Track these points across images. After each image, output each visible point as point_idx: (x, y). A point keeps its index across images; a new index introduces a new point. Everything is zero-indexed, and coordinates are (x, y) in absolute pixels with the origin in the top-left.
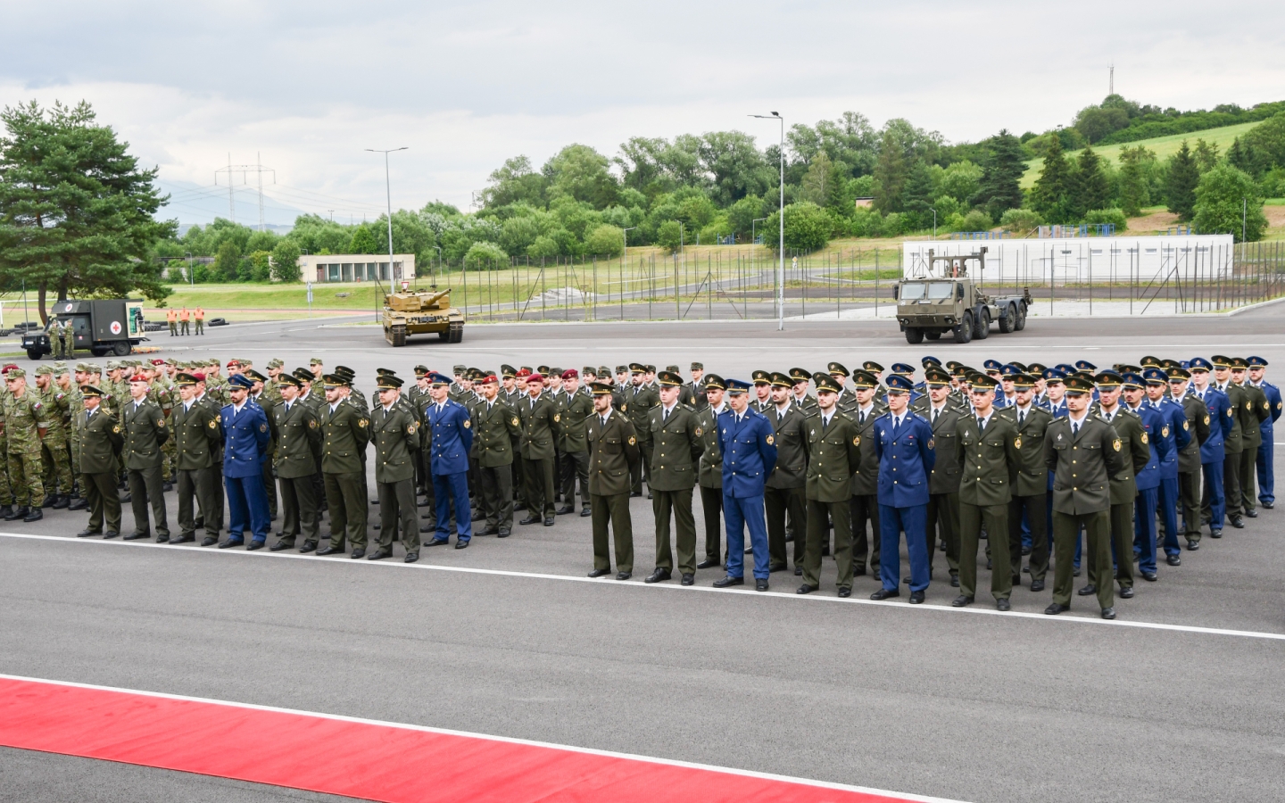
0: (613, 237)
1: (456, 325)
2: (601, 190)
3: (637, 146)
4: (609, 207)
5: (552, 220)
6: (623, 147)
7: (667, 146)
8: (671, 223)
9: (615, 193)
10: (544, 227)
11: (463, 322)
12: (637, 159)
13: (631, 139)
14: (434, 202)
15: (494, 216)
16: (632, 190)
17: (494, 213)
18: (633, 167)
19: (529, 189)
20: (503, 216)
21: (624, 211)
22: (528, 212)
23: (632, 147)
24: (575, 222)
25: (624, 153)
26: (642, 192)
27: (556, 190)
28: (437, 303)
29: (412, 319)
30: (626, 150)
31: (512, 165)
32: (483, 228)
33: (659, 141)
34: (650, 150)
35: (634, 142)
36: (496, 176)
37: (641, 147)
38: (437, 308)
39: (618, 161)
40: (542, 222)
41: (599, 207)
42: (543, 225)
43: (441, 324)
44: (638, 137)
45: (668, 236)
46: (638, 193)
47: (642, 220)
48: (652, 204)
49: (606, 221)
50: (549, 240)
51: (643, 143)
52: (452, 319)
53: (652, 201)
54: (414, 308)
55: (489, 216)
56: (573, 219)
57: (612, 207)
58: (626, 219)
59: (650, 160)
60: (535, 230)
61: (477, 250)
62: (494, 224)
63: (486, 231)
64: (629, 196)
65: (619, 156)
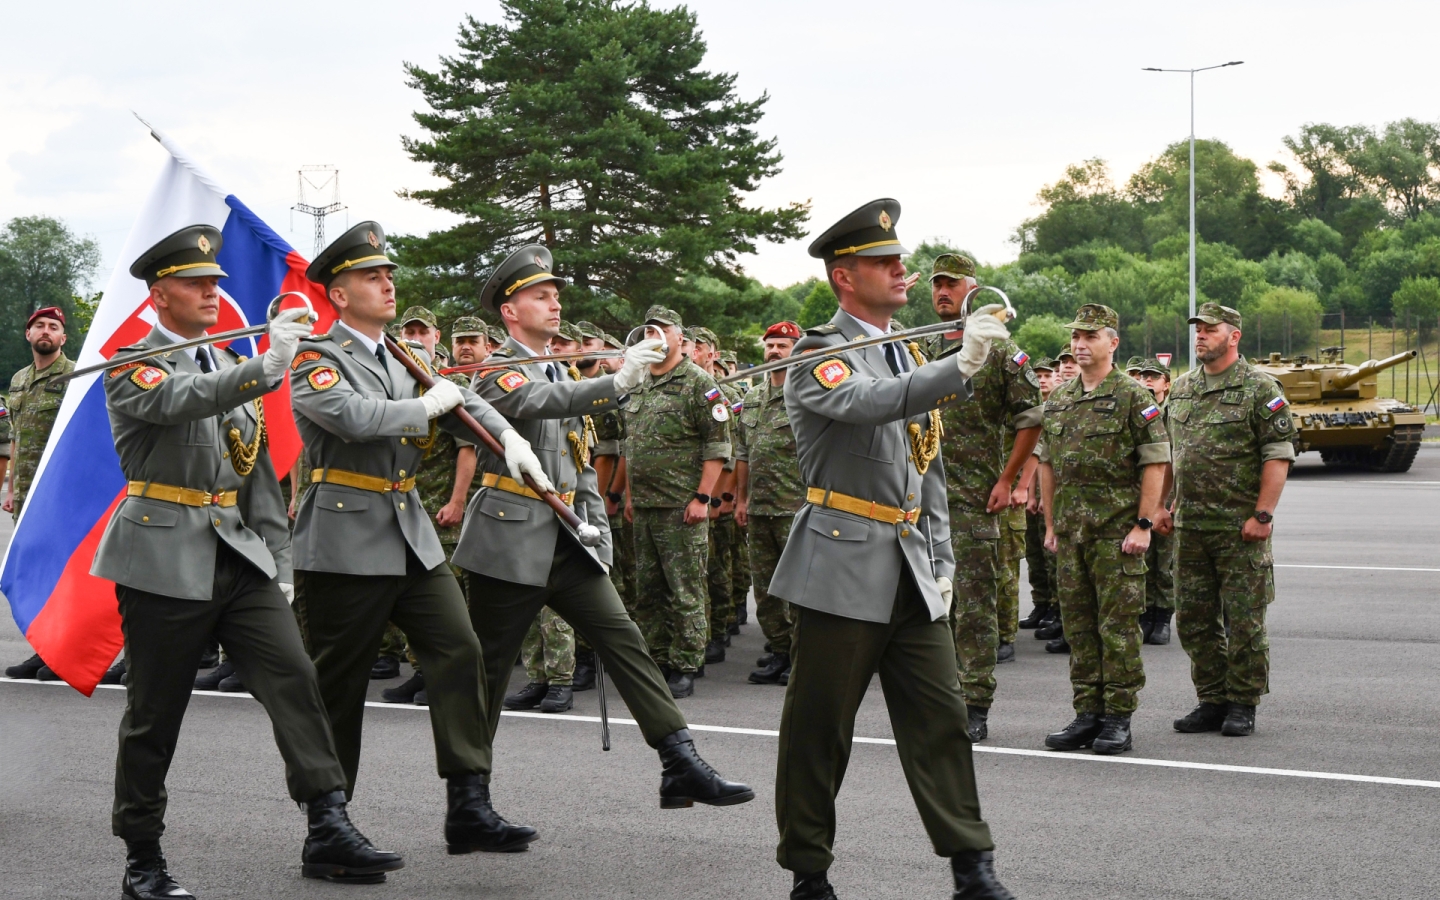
0: (1297, 310)
1: (1408, 432)
2: (1254, 221)
3: (1314, 140)
4: (1274, 254)
5: (1172, 276)
6: (1289, 142)
7: (1370, 141)
8: (1421, 281)
9: (1283, 227)
10: (1159, 290)
11: (1421, 426)
12: (1316, 166)
13: (1305, 128)
14: (931, 244)
15: (1060, 269)
16: (1317, 222)
17: (1056, 263)
18: (1305, 178)
19: (1111, 221)
20: (1076, 267)
21: (1305, 262)
22: (1121, 262)
23: (1306, 141)
24: (1220, 281)
25: (1291, 153)
26: (1334, 227)
27: (1163, 222)
28: (1357, 386)
29: (1313, 417)
30: (1294, 148)
31: (1078, 176)
32: (1042, 290)
33: (1357, 131)
34: (1340, 148)
35: (1310, 132)
36: (1047, 195)
37: (1323, 142)
38: (1354, 396)
39: (1277, 168)
40: (1154, 281)
41: (1259, 255)
42: (1157, 286)
43: (1374, 430)
44: (1318, 122)
45: (1415, 306)
46: (1328, 228)
47: (1342, 279)
48: (1354, 250)
49: (1274, 278)
50: (1171, 314)
51: (1326, 134)
52: (1399, 419)
53: (1354, 244)
54: (1306, 395)
55: (1051, 269)
56: (1215, 274)
57: (1281, 255)
58: (1311, 277)
59: (1341, 168)
60: (1143, 295)
61: (1034, 331)
62: (1062, 283)
63: (1048, 295)
64: (1309, 233)
65: (1281, 161)
